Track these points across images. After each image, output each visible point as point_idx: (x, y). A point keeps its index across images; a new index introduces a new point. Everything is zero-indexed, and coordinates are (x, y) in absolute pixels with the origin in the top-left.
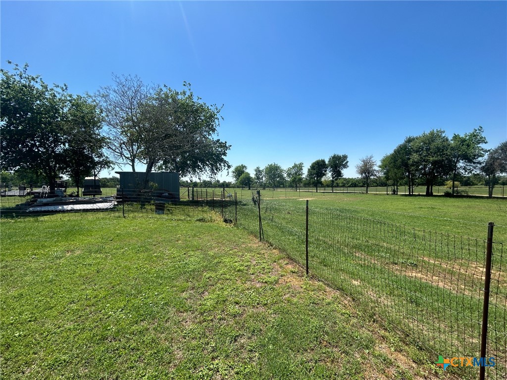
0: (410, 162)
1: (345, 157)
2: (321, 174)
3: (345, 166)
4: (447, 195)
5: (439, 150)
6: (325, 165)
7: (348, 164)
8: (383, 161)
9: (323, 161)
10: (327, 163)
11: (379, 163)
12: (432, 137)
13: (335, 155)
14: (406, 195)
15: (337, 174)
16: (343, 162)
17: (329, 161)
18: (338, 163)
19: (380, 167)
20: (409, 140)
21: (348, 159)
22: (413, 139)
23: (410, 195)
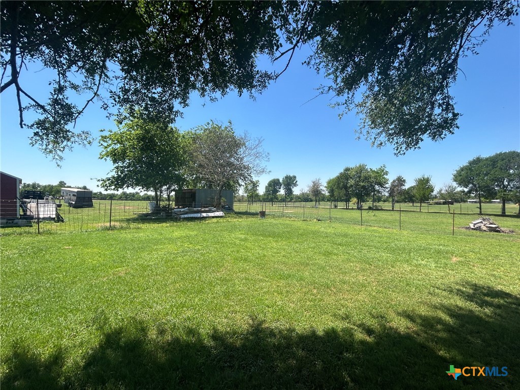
0: (349, 185)
1: (295, 177)
2: (276, 191)
3: (295, 185)
4: (370, 208)
5: (367, 179)
6: (280, 183)
7: (298, 183)
8: (329, 183)
9: (278, 180)
10: (281, 181)
11: (326, 185)
12: (361, 169)
13: (287, 176)
14: (344, 209)
15: (289, 191)
16: (294, 181)
17: (283, 180)
18: (290, 182)
19: (326, 187)
20: (347, 170)
21: (297, 179)
22: (349, 169)
23: (347, 209)
